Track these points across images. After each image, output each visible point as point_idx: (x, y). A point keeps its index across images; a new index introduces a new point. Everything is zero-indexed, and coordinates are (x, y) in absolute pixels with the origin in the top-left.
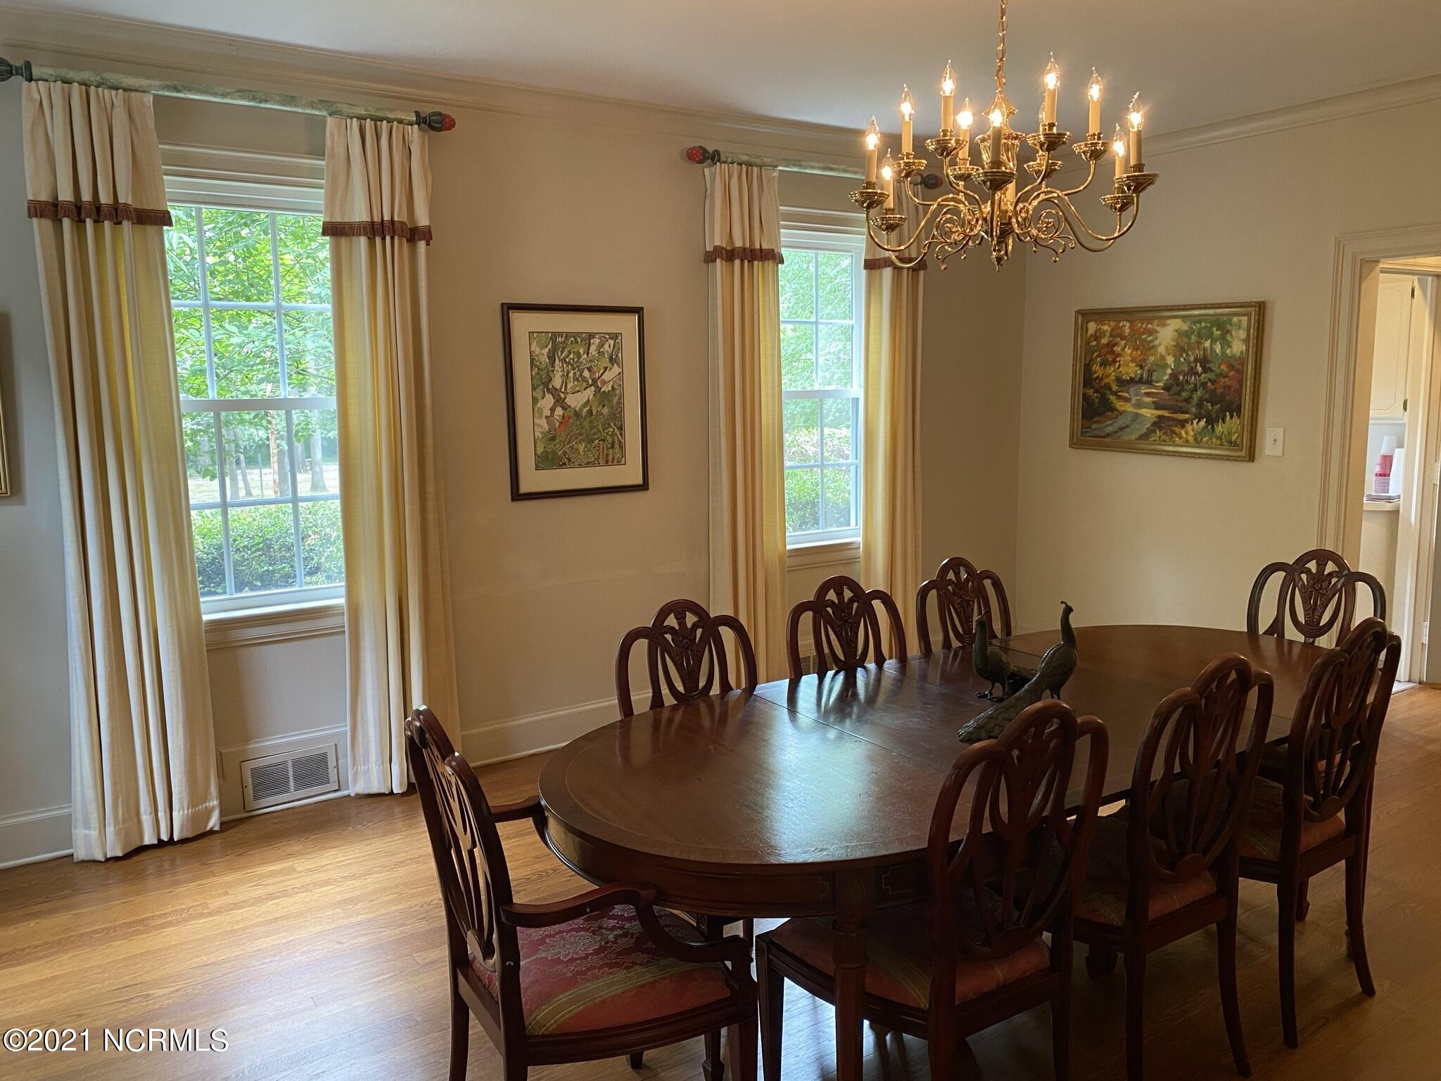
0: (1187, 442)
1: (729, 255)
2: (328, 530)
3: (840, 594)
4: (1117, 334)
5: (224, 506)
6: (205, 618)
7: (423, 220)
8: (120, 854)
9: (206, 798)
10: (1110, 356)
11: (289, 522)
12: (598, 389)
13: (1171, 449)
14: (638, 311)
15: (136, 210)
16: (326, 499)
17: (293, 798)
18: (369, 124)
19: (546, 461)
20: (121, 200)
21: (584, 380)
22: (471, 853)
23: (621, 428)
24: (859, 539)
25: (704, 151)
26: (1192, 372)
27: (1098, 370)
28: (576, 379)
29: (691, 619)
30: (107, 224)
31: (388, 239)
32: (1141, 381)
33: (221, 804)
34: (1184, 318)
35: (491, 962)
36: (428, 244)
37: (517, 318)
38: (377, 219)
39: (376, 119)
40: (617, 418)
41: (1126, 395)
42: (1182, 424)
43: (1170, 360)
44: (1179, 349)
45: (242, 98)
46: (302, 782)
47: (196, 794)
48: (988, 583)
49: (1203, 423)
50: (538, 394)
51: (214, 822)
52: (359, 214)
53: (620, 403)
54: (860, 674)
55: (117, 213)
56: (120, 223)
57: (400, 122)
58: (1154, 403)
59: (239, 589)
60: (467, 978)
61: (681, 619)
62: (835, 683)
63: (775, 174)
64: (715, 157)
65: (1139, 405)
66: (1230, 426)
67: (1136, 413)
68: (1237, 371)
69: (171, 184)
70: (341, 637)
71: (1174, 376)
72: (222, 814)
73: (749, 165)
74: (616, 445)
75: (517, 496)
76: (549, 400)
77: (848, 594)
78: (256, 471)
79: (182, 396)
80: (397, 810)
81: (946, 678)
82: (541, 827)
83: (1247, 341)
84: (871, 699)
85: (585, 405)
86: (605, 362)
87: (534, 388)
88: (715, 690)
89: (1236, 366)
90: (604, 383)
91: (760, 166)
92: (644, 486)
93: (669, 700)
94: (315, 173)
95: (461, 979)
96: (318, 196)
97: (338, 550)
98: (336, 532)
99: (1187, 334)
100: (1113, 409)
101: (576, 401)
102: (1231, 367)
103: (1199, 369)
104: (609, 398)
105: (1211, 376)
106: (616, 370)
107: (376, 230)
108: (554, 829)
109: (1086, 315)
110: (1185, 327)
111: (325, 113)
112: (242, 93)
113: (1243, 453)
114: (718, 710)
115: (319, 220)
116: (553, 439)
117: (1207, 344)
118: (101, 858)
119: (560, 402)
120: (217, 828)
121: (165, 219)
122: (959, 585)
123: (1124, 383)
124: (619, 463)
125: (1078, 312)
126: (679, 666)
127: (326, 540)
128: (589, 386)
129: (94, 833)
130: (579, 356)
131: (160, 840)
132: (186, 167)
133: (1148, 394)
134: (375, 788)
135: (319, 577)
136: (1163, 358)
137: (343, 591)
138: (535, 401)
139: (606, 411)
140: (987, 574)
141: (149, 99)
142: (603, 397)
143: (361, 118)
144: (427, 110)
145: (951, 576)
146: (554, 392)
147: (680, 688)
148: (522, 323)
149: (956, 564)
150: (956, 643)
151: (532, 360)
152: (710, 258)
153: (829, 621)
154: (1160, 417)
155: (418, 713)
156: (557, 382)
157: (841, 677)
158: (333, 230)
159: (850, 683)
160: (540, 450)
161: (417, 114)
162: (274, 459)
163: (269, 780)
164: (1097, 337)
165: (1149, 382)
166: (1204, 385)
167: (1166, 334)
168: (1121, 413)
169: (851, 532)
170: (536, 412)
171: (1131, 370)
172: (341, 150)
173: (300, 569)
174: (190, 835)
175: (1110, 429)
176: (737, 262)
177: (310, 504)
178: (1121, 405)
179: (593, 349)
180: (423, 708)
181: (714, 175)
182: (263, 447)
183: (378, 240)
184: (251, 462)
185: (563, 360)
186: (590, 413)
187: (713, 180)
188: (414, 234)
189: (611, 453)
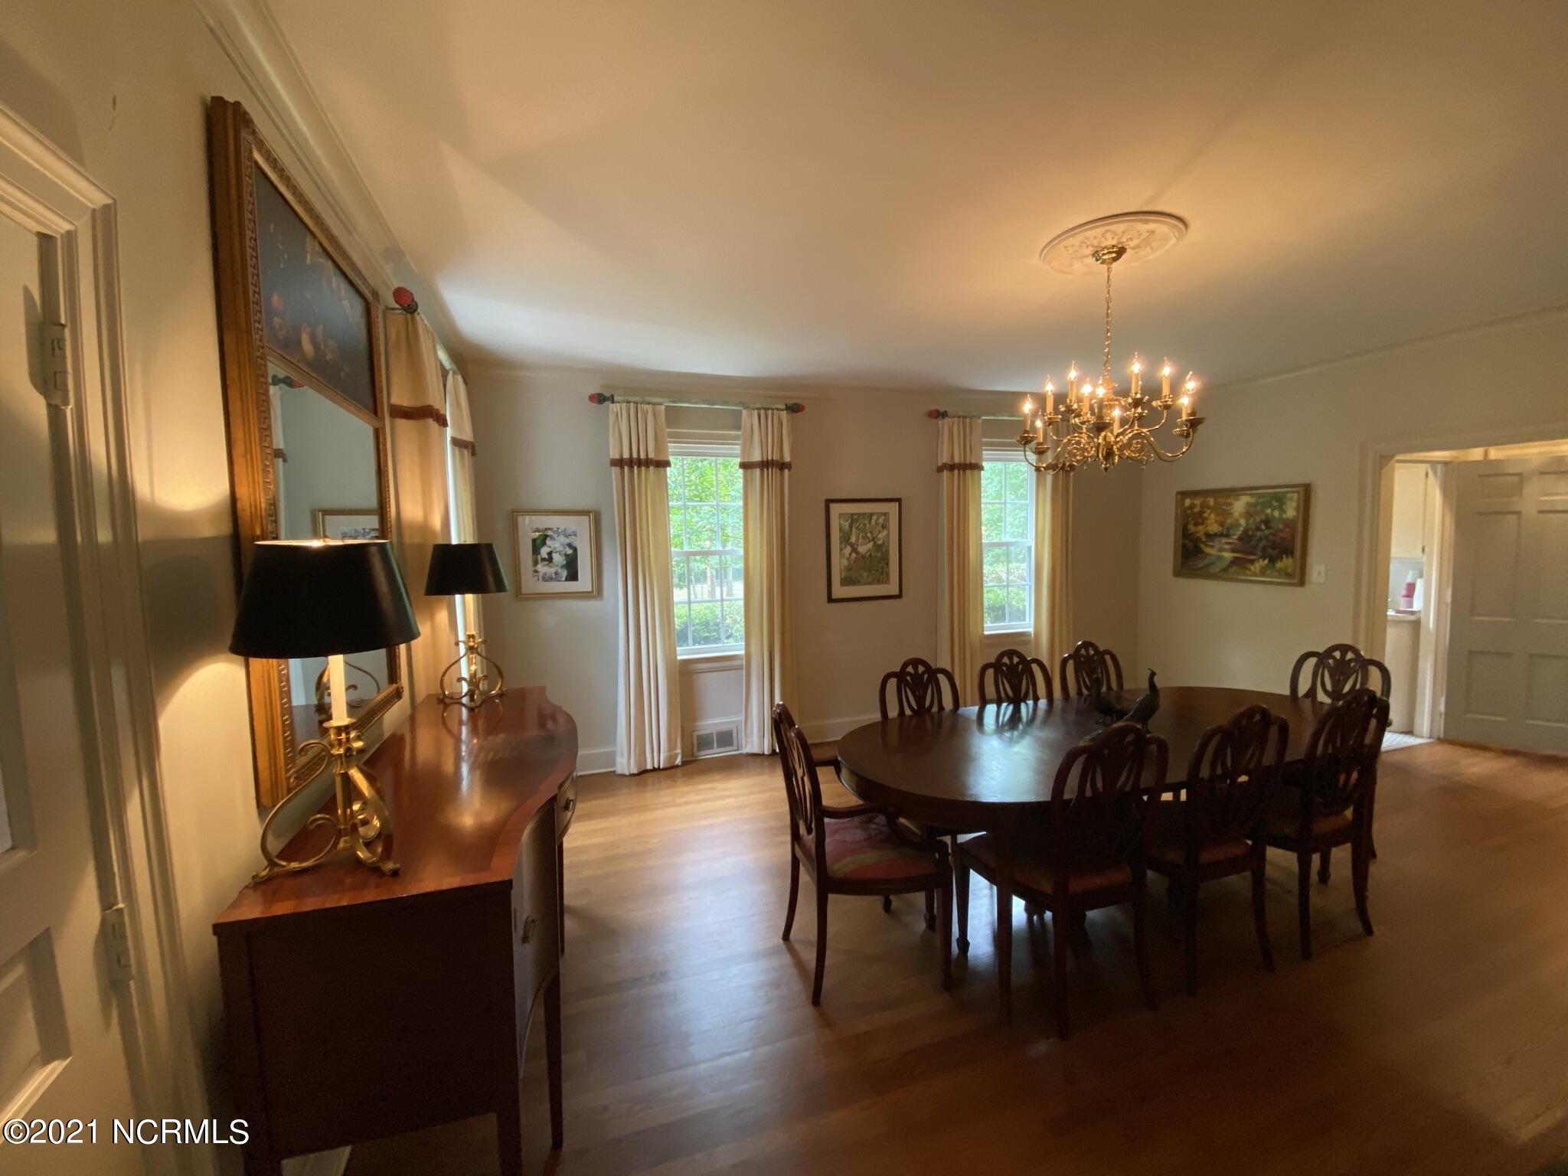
0: (1255, 574)
1: (951, 467)
2: (736, 616)
3: (1011, 659)
4: (1204, 506)
5: (689, 603)
6: (679, 658)
7: (787, 459)
8: (635, 772)
9: (675, 749)
10: (1200, 519)
11: (718, 611)
12: (875, 543)
13: (1243, 578)
14: (899, 500)
15: (656, 461)
16: (736, 600)
17: (715, 753)
18: (762, 412)
19: (847, 581)
20: (650, 456)
21: (868, 538)
22: (802, 779)
23: (887, 564)
24: (1031, 630)
25: (938, 412)
26: (1258, 529)
27: (1192, 528)
28: (863, 537)
29: (921, 669)
30: (643, 468)
31: (770, 470)
32: (1222, 535)
33: (682, 751)
34: (1251, 495)
35: (811, 836)
36: (789, 471)
37: (833, 506)
38: (765, 459)
39: (766, 409)
40: (885, 558)
41: (1211, 544)
42: (1252, 562)
43: (1243, 522)
44: (1248, 515)
45: (704, 404)
46: (720, 745)
47: (671, 747)
48: (1107, 657)
49: (1266, 561)
50: (843, 546)
51: (678, 761)
52: (757, 457)
53: (887, 551)
54: (1023, 706)
55: (647, 463)
56: (648, 467)
57: (778, 409)
58: (1231, 548)
59: (694, 645)
60: (800, 847)
61: (915, 668)
62: (1007, 710)
63: (980, 421)
64: (943, 415)
65: (1221, 550)
66: (1286, 563)
67: (1219, 556)
68: (1290, 528)
69: (672, 447)
70: (741, 671)
71: (1246, 531)
72: (682, 757)
73: (965, 417)
74: (884, 573)
75: (830, 600)
76: (848, 549)
77: (1016, 660)
78: (700, 585)
79: (672, 549)
80: (766, 763)
81: (1079, 712)
82: (838, 772)
83: (1297, 509)
84: (1032, 721)
85: (868, 552)
86: (879, 528)
87: (841, 543)
88: (935, 709)
89: (1290, 525)
90: (879, 539)
91: (971, 418)
92: (899, 596)
93: (908, 712)
94: (736, 438)
95: (797, 847)
96: (737, 449)
97: (741, 627)
98: (740, 618)
99: (1255, 505)
100: (1202, 552)
101: (863, 549)
102: (1286, 526)
103: (1263, 527)
104: (881, 549)
105: (1271, 531)
106: (885, 532)
107: (764, 465)
108: (844, 772)
109: (1184, 494)
110: (1252, 500)
111: (741, 408)
112: (705, 402)
113: (1295, 581)
114: (936, 719)
115: (739, 460)
116: (850, 570)
117: (1269, 511)
118: (628, 774)
119: (854, 550)
120: (680, 764)
121: (667, 464)
122: (1088, 657)
123: (1210, 537)
124: (886, 583)
125: (1179, 493)
126: (914, 695)
127: (735, 621)
128: (870, 541)
129: (625, 760)
130: (865, 525)
131: (654, 768)
132: (677, 437)
133: (1227, 543)
134: (756, 750)
135: (731, 640)
136: (1237, 520)
137: (743, 647)
138: (841, 550)
139: (879, 554)
140: (1108, 652)
141: (663, 408)
142: (878, 547)
143: (759, 409)
144: (790, 402)
145: (1083, 651)
146: (851, 545)
147: (915, 706)
148: (836, 509)
149: (1087, 645)
150: (1085, 692)
151: (840, 529)
152: (940, 469)
153: (1003, 674)
154: (1235, 557)
155: (778, 705)
156: (853, 539)
157: (1011, 707)
158: (744, 466)
159: (1017, 711)
160: (843, 575)
161: (786, 405)
162: (709, 579)
163: (705, 742)
164: (1192, 507)
165: (1228, 536)
166: (1266, 537)
167: (1239, 506)
168: (1209, 554)
169: (1026, 625)
170: (842, 555)
171: (1214, 528)
172: (749, 426)
173: (723, 635)
174: (667, 766)
175: (1201, 565)
176: (956, 472)
177: (728, 603)
178: (1208, 550)
179: (873, 522)
180: (781, 703)
181: (944, 424)
182: (704, 573)
183: (765, 470)
184: (698, 581)
185: (857, 528)
186: (870, 556)
187: (943, 427)
188: (782, 466)
189: (882, 577)
